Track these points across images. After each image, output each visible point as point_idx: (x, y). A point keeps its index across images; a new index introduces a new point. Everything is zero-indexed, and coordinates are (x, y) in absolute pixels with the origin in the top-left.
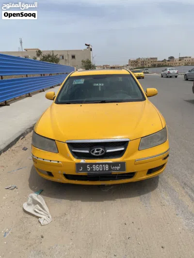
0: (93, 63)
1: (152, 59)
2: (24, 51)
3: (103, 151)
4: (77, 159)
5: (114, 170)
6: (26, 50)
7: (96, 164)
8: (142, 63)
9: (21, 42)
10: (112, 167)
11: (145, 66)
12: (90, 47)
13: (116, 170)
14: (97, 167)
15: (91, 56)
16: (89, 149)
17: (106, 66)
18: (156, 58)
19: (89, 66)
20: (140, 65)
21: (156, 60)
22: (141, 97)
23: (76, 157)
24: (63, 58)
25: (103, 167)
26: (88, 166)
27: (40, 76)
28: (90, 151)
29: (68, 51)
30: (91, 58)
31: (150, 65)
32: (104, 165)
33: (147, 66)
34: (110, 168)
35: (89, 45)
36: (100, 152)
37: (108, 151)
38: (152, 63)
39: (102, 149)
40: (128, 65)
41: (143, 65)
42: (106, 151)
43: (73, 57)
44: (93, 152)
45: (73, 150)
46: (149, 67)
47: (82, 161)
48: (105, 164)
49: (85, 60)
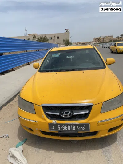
0: (70, 41)
1: (109, 36)
2: (28, 35)
3: (70, 114)
4: (50, 119)
5: (80, 130)
6: (29, 35)
7: (65, 125)
8: (103, 40)
9: (26, 30)
10: (79, 127)
11: (104, 42)
12: (69, 31)
13: (82, 130)
14: (66, 127)
15: (69, 37)
16: (59, 111)
17: (79, 42)
18: (112, 36)
19: (68, 43)
20: (101, 41)
21: (112, 37)
22: (102, 66)
23: (49, 118)
24: (51, 39)
25: (71, 127)
26: (58, 126)
27: (36, 51)
28: (60, 114)
29: (54, 34)
30: (69, 38)
31: (108, 41)
32: (71, 126)
33: (106, 42)
34: (76, 128)
35: (67, 30)
36: (68, 114)
37: (75, 114)
38: (109, 40)
39: (69, 112)
40: (93, 42)
41: (103, 41)
42: (73, 114)
43: (58, 38)
44: (62, 114)
45: (47, 112)
46: (107, 42)
47: (54, 122)
48: (73, 125)
49: (65, 39)
